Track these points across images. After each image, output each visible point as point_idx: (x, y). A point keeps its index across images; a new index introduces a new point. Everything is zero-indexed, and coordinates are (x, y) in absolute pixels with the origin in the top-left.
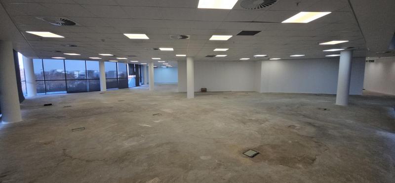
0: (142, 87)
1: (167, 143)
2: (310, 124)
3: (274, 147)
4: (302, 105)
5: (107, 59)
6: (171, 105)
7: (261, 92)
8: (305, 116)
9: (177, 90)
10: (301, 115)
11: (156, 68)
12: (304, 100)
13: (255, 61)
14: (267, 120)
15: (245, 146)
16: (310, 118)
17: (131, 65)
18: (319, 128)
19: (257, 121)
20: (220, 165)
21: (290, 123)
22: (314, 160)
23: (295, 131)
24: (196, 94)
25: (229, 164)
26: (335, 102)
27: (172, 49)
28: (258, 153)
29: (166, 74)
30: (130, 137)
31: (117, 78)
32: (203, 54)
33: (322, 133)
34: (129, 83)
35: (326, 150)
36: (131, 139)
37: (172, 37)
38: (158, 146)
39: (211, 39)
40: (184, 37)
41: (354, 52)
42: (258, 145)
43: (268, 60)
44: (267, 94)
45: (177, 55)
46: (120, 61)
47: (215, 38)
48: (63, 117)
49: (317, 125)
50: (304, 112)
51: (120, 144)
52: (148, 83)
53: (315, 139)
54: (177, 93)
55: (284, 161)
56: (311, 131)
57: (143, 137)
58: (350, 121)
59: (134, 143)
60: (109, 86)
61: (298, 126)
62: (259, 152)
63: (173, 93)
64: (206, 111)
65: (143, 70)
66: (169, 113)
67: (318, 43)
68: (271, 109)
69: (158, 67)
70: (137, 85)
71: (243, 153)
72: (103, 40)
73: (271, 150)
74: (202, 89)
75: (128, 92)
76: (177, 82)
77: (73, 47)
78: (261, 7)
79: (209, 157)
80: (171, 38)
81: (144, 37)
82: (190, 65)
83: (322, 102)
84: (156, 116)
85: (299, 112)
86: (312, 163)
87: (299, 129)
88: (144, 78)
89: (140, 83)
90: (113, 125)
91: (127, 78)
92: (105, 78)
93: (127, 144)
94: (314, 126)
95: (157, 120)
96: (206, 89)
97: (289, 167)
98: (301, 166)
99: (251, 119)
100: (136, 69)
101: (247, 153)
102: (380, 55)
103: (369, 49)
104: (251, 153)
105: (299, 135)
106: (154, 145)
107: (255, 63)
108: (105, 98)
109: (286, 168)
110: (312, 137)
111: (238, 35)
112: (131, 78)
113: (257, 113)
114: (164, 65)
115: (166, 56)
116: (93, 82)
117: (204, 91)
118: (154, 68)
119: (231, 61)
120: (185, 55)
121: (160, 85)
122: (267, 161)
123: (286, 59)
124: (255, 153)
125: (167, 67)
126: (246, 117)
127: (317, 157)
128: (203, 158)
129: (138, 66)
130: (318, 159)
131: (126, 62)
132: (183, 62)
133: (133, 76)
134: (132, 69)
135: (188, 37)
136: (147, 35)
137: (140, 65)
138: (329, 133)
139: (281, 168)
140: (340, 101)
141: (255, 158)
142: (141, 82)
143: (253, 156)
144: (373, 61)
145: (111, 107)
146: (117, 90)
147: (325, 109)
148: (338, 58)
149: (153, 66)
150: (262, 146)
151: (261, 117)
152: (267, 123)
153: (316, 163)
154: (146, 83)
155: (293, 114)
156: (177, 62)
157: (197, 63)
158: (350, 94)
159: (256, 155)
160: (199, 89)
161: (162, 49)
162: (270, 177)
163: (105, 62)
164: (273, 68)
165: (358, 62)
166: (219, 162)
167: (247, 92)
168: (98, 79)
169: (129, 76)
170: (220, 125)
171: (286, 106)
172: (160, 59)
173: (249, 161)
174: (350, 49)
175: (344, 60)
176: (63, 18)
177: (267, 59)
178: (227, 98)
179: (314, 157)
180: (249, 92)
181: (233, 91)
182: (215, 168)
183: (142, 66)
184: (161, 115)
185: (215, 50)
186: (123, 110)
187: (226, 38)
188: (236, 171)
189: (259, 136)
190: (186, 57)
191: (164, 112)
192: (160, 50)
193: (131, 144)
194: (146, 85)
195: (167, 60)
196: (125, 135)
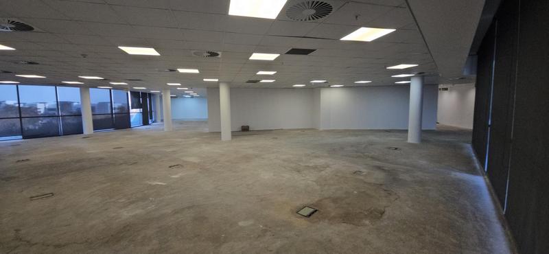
0: (152, 126)
1: (189, 208)
2: (379, 168)
3: (335, 200)
4: (371, 144)
5: (94, 84)
6: (197, 152)
7: (321, 129)
8: (373, 158)
9: (207, 130)
10: (368, 157)
11: (175, 97)
12: (372, 138)
13: (313, 88)
14: (328, 166)
15: (299, 203)
16: (379, 160)
17: (135, 94)
18: (389, 172)
19: (315, 167)
20: (265, 231)
21: (355, 168)
22: (382, 213)
23: (362, 178)
24: (235, 134)
25: (279, 229)
26: (407, 139)
27: (196, 71)
28: (316, 211)
29: (191, 107)
30: (132, 203)
31: (112, 114)
32: (242, 79)
33: (393, 177)
34: (132, 120)
35: (396, 199)
36: (132, 206)
37: (194, 53)
38: (176, 212)
39: (251, 58)
40: (213, 54)
41: (425, 78)
42: (316, 200)
43: (329, 87)
44: (328, 131)
45: (205, 80)
46: (116, 88)
47: (256, 56)
48: (15, 178)
49: (386, 169)
50: (373, 153)
51: (114, 215)
52: (162, 121)
53: (384, 187)
54: (207, 134)
55: (347, 218)
56: (379, 176)
57: (152, 201)
58: (423, 162)
59: (138, 211)
60: (98, 125)
61: (365, 171)
62: (316, 208)
63: (201, 134)
64: (247, 158)
65: (155, 103)
66: (195, 163)
67: (385, 67)
68: (333, 150)
69: (177, 96)
70: (145, 122)
71: (297, 212)
72: (84, 56)
73: (332, 204)
74: (242, 127)
75: (131, 134)
76: (207, 117)
77: (32, 66)
78: (313, 19)
79: (251, 222)
81: (151, 52)
82: (224, 93)
83: (392, 140)
84: (175, 169)
85: (366, 154)
86: (381, 217)
87: (366, 175)
88: (155, 112)
89: (150, 121)
90: (104, 185)
91: (129, 113)
92: (90, 113)
93: (126, 214)
94: (384, 170)
95: (176, 174)
96: (248, 127)
97: (354, 224)
98: (367, 222)
99: (308, 166)
100: (143, 100)
101: (302, 212)
102: (454, 82)
103: (440, 75)
104: (307, 211)
105: (365, 183)
106: (170, 212)
107: (313, 91)
108: (91, 144)
109: (349, 226)
110: (381, 185)
111: (288, 53)
112: (135, 113)
113: (316, 157)
114: (187, 94)
115: (189, 81)
116: (70, 120)
117: (245, 129)
118: (171, 97)
119: (281, 87)
120: (217, 80)
121: (181, 122)
122: (327, 221)
123: (350, 87)
124: (312, 210)
125: (192, 97)
126: (301, 164)
127: (386, 209)
128: (241, 224)
129: (145, 95)
130: (388, 212)
131: (127, 90)
132: (214, 89)
133: (138, 110)
134: (137, 100)
135: (218, 55)
136: (156, 49)
137: (150, 94)
138: (400, 178)
139: (343, 227)
140: (412, 137)
141: (311, 217)
142: (151, 118)
143: (310, 215)
144: (446, 89)
145: (101, 159)
146: (112, 133)
147: (396, 149)
148: (408, 85)
149: (169, 96)
150: (321, 201)
151: (321, 161)
152: (328, 170)
153: (385, 217)
154: (159, 120)
155: (359, 157)
156: (206, 90)
157: (234, 90)
158: (423, 129)
159: (313, 213)
160: (238, 127)
161: (181, 71)
162: (330, 241)
163: (90, 89)
164: (334, 98)
165: (430, 90)
166: (264, 228)
167: (303, 130)
168: (78, 115)
169: (131, 111)
170: (266, 176)
171: (352, 146)
172: (179, 84)
173: (303, 223)
174: (421, 75)
175: (415, 87)
176: (11, 20)
177: (327, 86)
178: (276, 138)
179: (383, 209)
180: (306, 129)
181: (284, 128)
182: (259, 236)
183: (153, 94)
184: (182, 166)
185: (258, 73)
186: (121, 162)
187: (271, 57)
188: (287, 238)
189: (318, 188)
190: (218, 82)
191: (186, 162)
192: (178, 72)
193: (134, 213)
194: (159, 122)
195: (191, 87)
196: (123, 200)
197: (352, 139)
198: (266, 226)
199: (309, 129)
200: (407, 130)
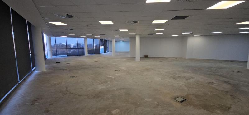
0: (107, 54)
1: (124, 89)
2: (226, 82)
3: (197, 96)
4: (220, 68)
5: (88, 37)
6: (125, 65)
7: (187, 58)
8: (222, 76)
9: (129, 56)
10: (219, 75)
12: (221, 65)
13: (183, 37)
14: (192, 78)
15: (175, 95)
16: (225, 77)
17: (102, 40)
18: (233, 85)
19: (184, 78)
20: (158, 105)
21: (210, 80)
22: (229, 108)
23: (214, 86)
24: (141, 58)
25: (165, 105)
26: (246, 67)
27: (127, 30)
28: (185, 100)
29: (122, 46)
30: (102, 83)
31: (94, 48)
32: (147, 33)
34: (100, 51)
35: (239, 101)
36: (102, 85)
37: (128, 22)
38: (118, 90)
39: (153, 23)
40: (135, 22)
42: (185, 94)
43: (193, 36)
44: (192, 60)
45: (130, 34)
46: (96, 38)
47: (155, 22)
48: (65, 69)
49: (232, 83)
50: (221, 74)
51: (96, 87)
52: (111, 51)
53: (230, 94)
54: (129, 58)
55: (205, 107)
56: (227, 87)
57: (109, 84)
59: (104, 87)
60: (89, 52)
61: (216, 83)
62: (186, 99)
63: (126, 58)
64: (148, 70)
65: (108, 43)
66: (124, 70)
67: (234, 23)
68: (195, 70)
69: (117, 41)
70: (105, 52)
71: (175, 99)
72: (87, 26)
73: (195, 98)
74: (145, 55)
75: (100, 56)
76: (129, 50)
77: (71, 30)
79: (151, 100)
80: (127, 23)
81: (110, 23)
82: (138, 39)
83: (236, 67)
84: (117, 72)
85: (216, 73)
86: (228, 110)
87: (217, 85)
88: (109, 48)
89: (107, 51)
90: (92, 75)
91: (99, 48)
92: (87, 48)
93: (100, 87)
94: (230, 84)
95: (118, 74)
96: (148, 55)
98: (219, 112)
99: (180, 77)
100: (105, 43)
101: (177, 99)
104: (181, 99)
105: (217, 89)
106: (116, 89)
107: (183, 39)
108: (87, 59)
109: (207, 112)
110: (228, 92)
111: (172, 19)
112: (102, 48)
114: (121, 40)
115: (123, 35)
116: (81, 50)
117: (146, 56)
118: (115, 42)
119: (166, 37)
120: (135, 34)
121: (118, 52)
122: (192, 106)
123: (206, 35)
124: (183, 99)
125: (123, 42)
126: (176, 75)
127: (232, 106)
128: (146, 99)
129: (105, 41)
130: (233, 108)
131: (99, 38)
132: (133, 38)
133: (102, 47)
134: (102, 43)
135: (137, 22)
136: (112, 21)
137: (107, 40)
138: (242, 89)
139: (203, 112)
141: (182, 103)
142: (107, 50)
143: (182, 102)
145: (91, 65)
146: (93, 55)
147: (239, 72)
149: (114, 41)
150: (188, 95)
151: (187, 75)
152: (192, 80)
153: (231, 110)
154: (110, 51)
155: (212, 74)
156: (129, 38)
157: (142, 38)
159: (184, 101)
160: (143, 56)
161: (120, 30)
163: (87, 39)
164: (196, 42)
166: (157, 103)
167: (176, 58)
168: (83, 48)
169: (100, 47)
170: (158, 79)
171: (207, 68)
172: (119, 36)
173: (179, 105)
176: (67, 14)
177: (192, 35)
178: (162, 61)
179: (229, 106)
180: (178, 58)
181: (166, 57)
182: (155, 107)
183: (108, 41)
184: (120, 71)
185: (155, 30)
186: (97, 67)
187: (163, 22)
188: (170, 111)
189: (186, 88)
190: (135, 35)
191: (121, 69)
192: (119, 31)
193: (102, 88)
194: (110, 52)
195: (123, 37)
196: (98, 82)
197: (206, 64)
198: (159, 103)
199: (179, 58)
200: (247, 62)
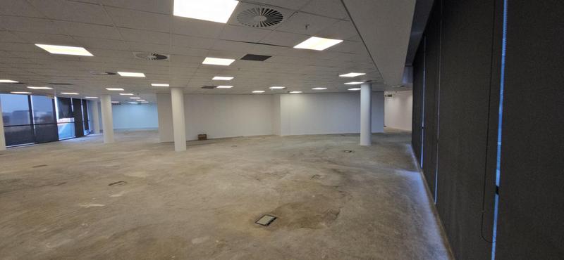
0: (88, 139)
1: (133, 230)
2: (335, 171)
3: (294, 206)
4: (328, 148)
6: (145, 165)
7: (282, 135)
8: (330, 162)
9: (157, 140)
10: (326, 160)
11: (118, 104)
12: (330, 142)
13: (272, 95)
14: (288, 172)
15: (258, 213)
16: (335, 163)
17: (63, 100)
18: (344, 174)
19: (275, 174)
20: (222, 245)
21: (314, 172)
22: (337, 214)
23: (319, 181)
24: (190, 144)
25: (237, 242)
26: (359, 142)
27: (142, 75)
28: (275, 219)
29: (139, 115)
30: (57, 231)
31: (32, 125)
32: (197, 84)
33: (347, 180)
34: (60, 132)
35: (350, 199)
36: (59, 235)
37: (137, 55)
38: (116, 237)
39: (205, 62)
40: (160, 57)
41: (373, 85)
42: (276, 207)
43: (288, 93)
44: (288, 137)
45: (153, 85)
46: (36, 93)
47: (209, 61)
49: (341, 171)
50: (330, 157)
51: (33, 248)
52: (101, 131)
53: (339, 189)
54: (157, 144)
55: (306, 222)
56: (336, 178)
57: (84, 228)
58: (373, 163)
59: (65, 241)
60: (12, 139)
61: (322, 174)
62: (276, 216)
63: (150, 146)
64: (204, 169)
65: (91, 111)
66: (142, 178)
67: (338, 75)
68: (294, 156)
70: (79, 134)
71: (256, 222)
73: (291, 210)
74: (199, 135)
75: (59, 149)
76: (157, 126)
78: (265, 26)
79: (206, 238)
80: (136, 57)
81: (81, 51)
82: (176, 99)
83: (347, 143)
84: (116, 187)
85: (324, 158)
86: (336, 218)
87: (323, 179)
88: (92, 122)
89: (85, 133)
91: (56, 123)
92: (2, 125)
93: (50, 246)
94: (339, 172)
95: (117, 193)
96: (206, 135)
97: (312, 228)
98: (323, 224)
99: (268, 174)
100: (77, 109)
101: (260, 222)
102: (396, 89)
103: (385, 83)
104: (266, 220)
105: (322, 186)
106: (108, 238)
107: (273, 97)
109: (307, 230)
110: (337, 187)
111: (242, 59)
112: (65, 124)
113: (277, 163)
114: (132, 100)
115: (129, 84)
117: (203, 138)
118: (113, 104)
119: (239, 94)
120: (168, 85)
121: (127, 132)
122: (286, 227)
123: (308, 93)
124: (272, 218)
125: (140, 104)
126: (262, 172)
127: (341, 210)
128: (195, 241)
129: (77, 102)
130: (343, 212)
131: (53, 95)
132: (164, 96)
133: (68, 120)
134: (66, 107)
135: (166, 58)
136: (87, 48)
137: (85, 101)
138: (354, 179)
139: (302, 232)
140: (364, 140)
141: (270, 225)
142: (87, 128)
144: (391, 96)
145: (15, 181)
146: (30, 147)
147: (350, 151)
148: (359, 92)
149: (109, 102)
150: (280, 207)
151: (280, 168)
152: (288, 176)
153: (340, 217)
154: (97, 129)
155: (318, 161)
156: (155, 95)
157: (188, 96)
158: (373, 132)
159: (272, 221)
160: (194, 136)
161: (123, 74)
162: (288, 247)
164: (293, 104)
165: (378, 96)
166: (221, 242)
167: (264, 137)
169: (58, 120)
170: (224, 187)
171: (311, 151)
172: (121, 89)
173: (262, 231)
174: (369, 83)
175: (365, 93)
177: (286, 92)
178: (236, 146)
179: (337, 210)
180: (266, 136)
181: (245, 135)
182: (215, 252)
183: (89, 101)
184: (126, 182)
185: (214, 79)
186: (43, 183)
187: (227, 62)
188: (245, 250)
189: (277, 194)
190: (170, 88)
191: (131, 177)
192: (119, 75)
193: (59, 245)
194: (97, 133)
195: (137, 93)
196: (45, 230)
197: (310, 144)
198: (223, 240)
199: (270, 136)
200: (359, 134)
